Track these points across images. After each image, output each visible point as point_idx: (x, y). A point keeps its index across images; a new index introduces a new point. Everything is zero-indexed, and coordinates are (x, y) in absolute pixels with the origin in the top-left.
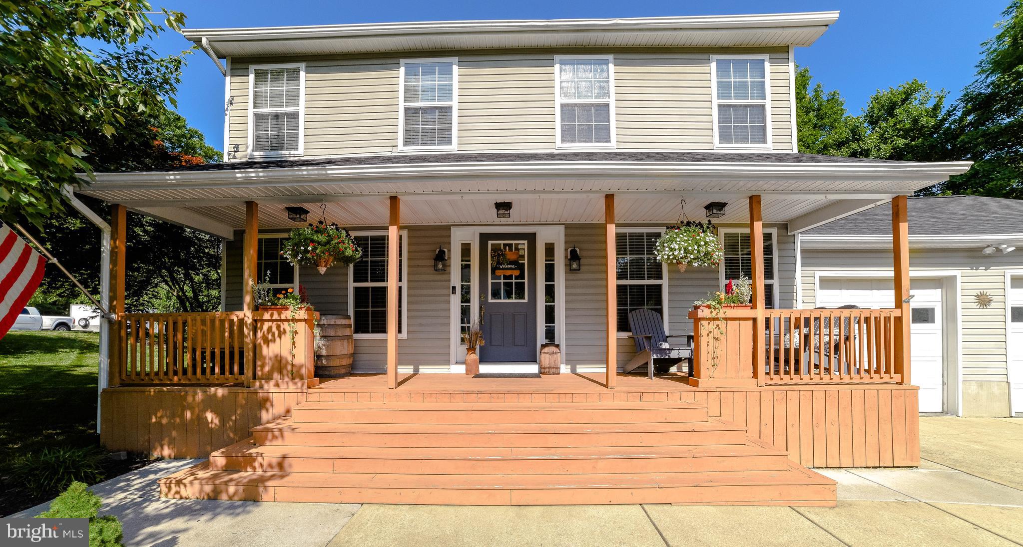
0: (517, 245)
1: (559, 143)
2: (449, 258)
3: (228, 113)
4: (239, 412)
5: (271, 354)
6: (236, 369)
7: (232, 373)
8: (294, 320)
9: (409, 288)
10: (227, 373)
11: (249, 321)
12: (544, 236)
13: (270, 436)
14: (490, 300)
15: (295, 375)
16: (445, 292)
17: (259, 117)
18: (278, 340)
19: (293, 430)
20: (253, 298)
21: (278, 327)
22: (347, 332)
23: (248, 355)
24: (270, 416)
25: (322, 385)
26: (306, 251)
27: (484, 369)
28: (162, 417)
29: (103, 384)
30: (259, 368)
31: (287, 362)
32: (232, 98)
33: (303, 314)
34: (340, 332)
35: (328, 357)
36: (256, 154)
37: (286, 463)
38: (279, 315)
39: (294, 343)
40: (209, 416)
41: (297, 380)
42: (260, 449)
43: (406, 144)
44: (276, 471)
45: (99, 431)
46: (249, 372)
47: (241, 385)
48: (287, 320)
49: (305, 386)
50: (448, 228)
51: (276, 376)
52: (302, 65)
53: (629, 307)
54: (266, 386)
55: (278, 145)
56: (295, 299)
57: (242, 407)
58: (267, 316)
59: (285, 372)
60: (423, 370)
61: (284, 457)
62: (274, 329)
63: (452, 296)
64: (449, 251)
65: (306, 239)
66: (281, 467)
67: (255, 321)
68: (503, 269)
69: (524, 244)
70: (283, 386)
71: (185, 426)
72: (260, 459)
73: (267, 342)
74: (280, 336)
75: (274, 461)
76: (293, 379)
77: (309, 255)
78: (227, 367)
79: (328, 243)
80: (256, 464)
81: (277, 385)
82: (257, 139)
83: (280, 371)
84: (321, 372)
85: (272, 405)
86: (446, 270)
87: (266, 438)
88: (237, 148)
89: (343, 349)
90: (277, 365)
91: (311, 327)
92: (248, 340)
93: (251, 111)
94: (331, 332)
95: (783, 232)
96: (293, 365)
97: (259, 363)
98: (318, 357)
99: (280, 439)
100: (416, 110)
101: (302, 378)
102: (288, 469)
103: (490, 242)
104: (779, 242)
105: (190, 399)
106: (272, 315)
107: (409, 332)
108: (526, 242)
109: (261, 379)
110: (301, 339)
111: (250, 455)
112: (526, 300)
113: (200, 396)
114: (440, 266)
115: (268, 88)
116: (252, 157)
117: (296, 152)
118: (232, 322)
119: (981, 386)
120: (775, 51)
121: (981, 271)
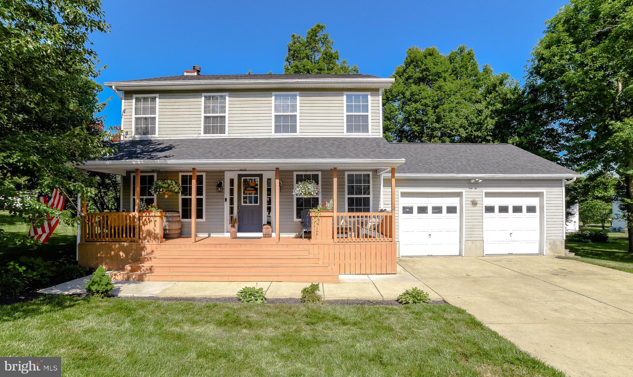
0: (255, 179)
1: (273, 133)
2: (224, 185)
3: (123, 117)
4: (133, 252)
5: (146, 229)
6: (132, 235)
7: (130, 237)
8: (155, 216)
9: (206, 199)
10: (128, 237)
11: (137, 217)
12: (266, 176)
13: (146, 260)
14: (242, 204)
15: (156, 237)
16: (222, 200)
17: (137, 119)
18: (148, 224)
19: (155, 258)
20: (139, 207)
21: (149, 219)
22: (178, 219)
23: (137, 230)
24: (146, 253)
25: (166, 242)
26: (160, 191)
27: (239, 235)
28: (102, 254)
29: (78, 241)
30: (141, 235)
31: (152, 232)
32: (125, 110)
33: (158, 214)
34: (175, 219)
35: (169, 230)
36: (136, 136)
37: (153, 268)
38: (149, 214)
39: (155, 225)
40: (121, 253)
41: (156, 239)
42: (143, 265)
43: (205, 133)
44: (149, 271)
45: (77, 260)
46: (137, 236)
47: (134, 241)
48: (152, 216)
49: (159, 242)
50: (223, 172)
51: (148, 238)
52: (157, 95)
53: (304, 208)
54: (144, 242)
55: (146, 133)
56: (156, 208)
57: (134, 250)
58: (144, 215)
59: (151, 236)
60: (213, 235)
61: (152, 266)
62: (147, 220)
63: (225, 203)
64: (224, 182)
65: (159, 186)
66: (151, 269)
67: (139, 216)
68: (248, 190)
69: (258, 179)
70: (151, 242)
71: (111, 258)
72: (143, 268)
73: (144, 225)
74: (149, 223)
75: (148, 268)
76: (155, 239)
77: (161, 192)
78: (128, 234)
79: (168, 187)
80: (142, 270)
81: (148, 241)
82: (137, 129)
83: (150, 236)
84: (166, 236)
85: (146, 249)
86: (222, 191)
87: (145, 261)
88: (127, 133)
89: (176, 226)
90: (148, 234)
91: (162, 219)
92: (137, 224)
93: (134, 116)
94: (171, 219)
95: (375, 173)
96: (155, 234)
97: (141, 233)
98: (165, 230)
99: (150, 261)
100: (209, 117)
101: (158, 239)
102: (153, 271)
103: (243, 178)
104: (373, 178)
105: (113, 247)
106: (146, 214)
107: (206, 219)
108: (258, 178)
109: (142, 239)
110: (158, 224)
111: (139, 266)
112: (258, 204)
113: (117, 246)
114: (219, 189)
115: (142, 105)
116: (134, 137)
117: (154, 136)
118: (130, 217)
119: (473, 243)
120: (374, 91)
121: (473, 190)
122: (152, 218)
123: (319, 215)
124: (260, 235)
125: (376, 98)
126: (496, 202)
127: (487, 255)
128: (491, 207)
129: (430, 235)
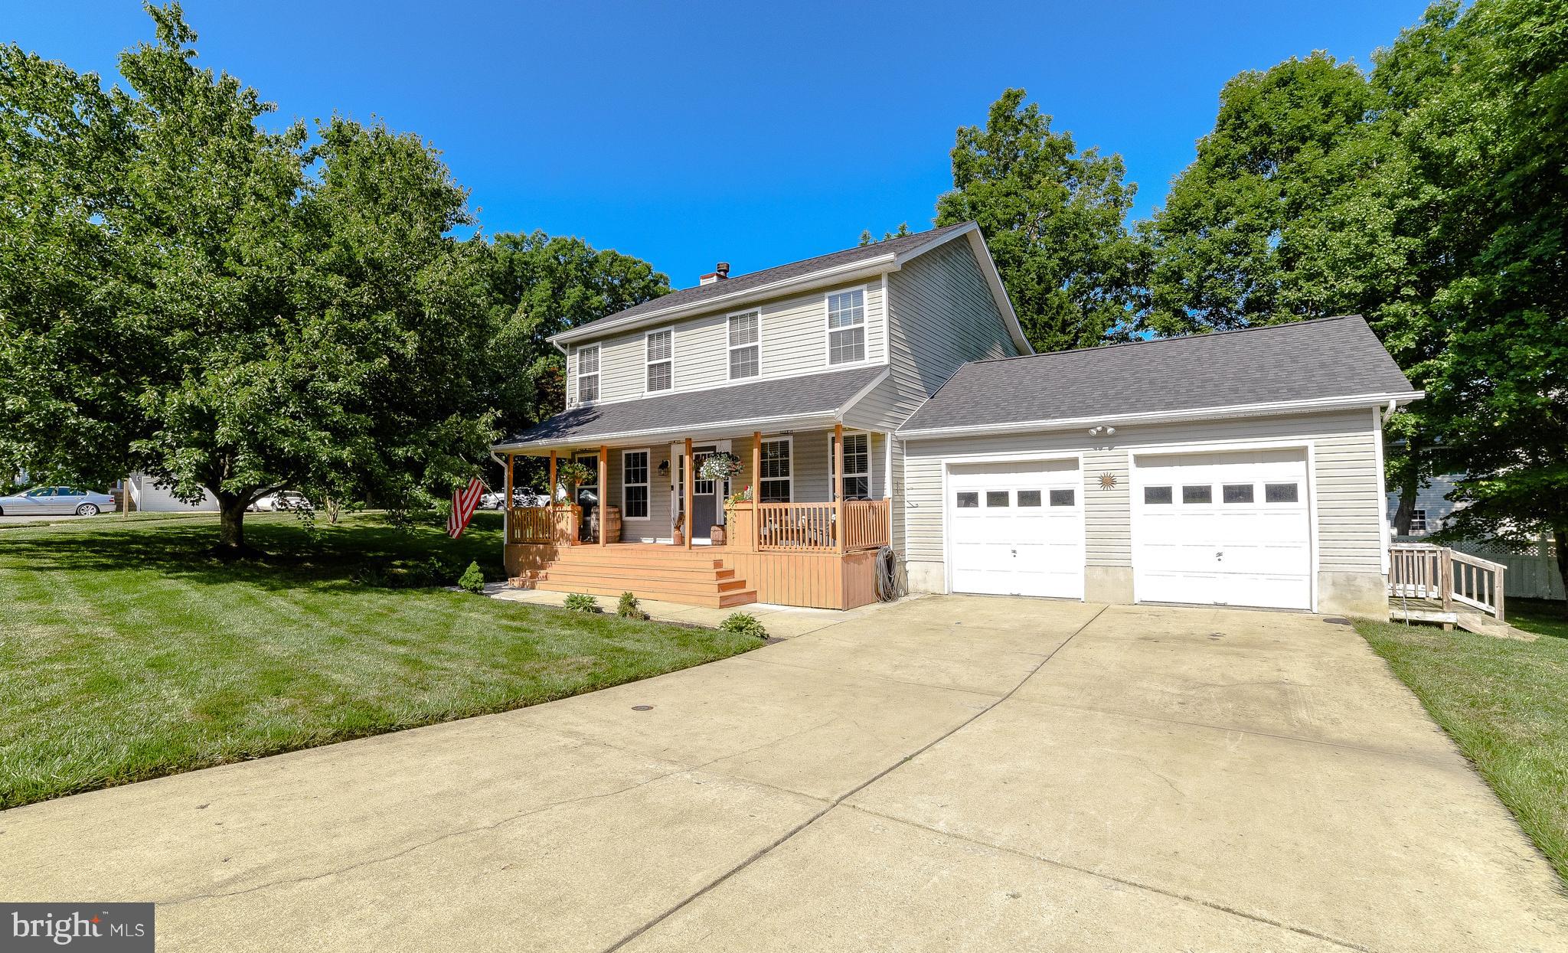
2: (671, 466)
4: (547, 557)
5: (559, 528)
6: (548, 535)
7: (546, 538)
16: (669, 488)
17: (581, 379)
18: (561, 521)
23: (551, 528)
28: (523, 559)
29: (505, 543)
30: (555, 536)
32: (570, 368)
36: (581, 403)
38: (562, 508)
39: (567, 523)
40: (538, 558)
43: (649, 390)
44: (544, 579)
46: (552, 537)
47: (549, 543)
49: (571, 545)
50: (670, 446)
51: (560, 538)
52: (600, 342)
53: (771, 497)
54: (557, 543)
55: (590, 397)
59: (564, 537)
60: (658, 541)
62: (560, 516)
63: (672, 492)
64: (672, 461)
73: (558, 522)
76: (567, 541)
78: (545, 535)
81: (561, 544)
82: (581, 394)
86: (669, 475)
88: (572, 400)
89: (614, 527)
90: (560, 534)
92: (551, 521)
93: (578, 376)
96: (567, 534)
97: (555, 533)
100: (653, 366)
102: (548, 579)
104: (873, 441)
105: (531, 550)
107: (655, 516)
109: (555, 540)
112: (713, 494)
113: (535, 549)
115: (585, 360)
116: (578, 405)
117: (598, 400)
118: (546, 512)
119: (1107, 572)
120: (872, 280)
121: (1105, 451)
122: (565, 514)
123: (734, 508)
124: (707, 541)
125: (877, 293)
126: (1177, 478)
127: (1144, 603)
128: (1161, 488)
129: (1014, 552)
